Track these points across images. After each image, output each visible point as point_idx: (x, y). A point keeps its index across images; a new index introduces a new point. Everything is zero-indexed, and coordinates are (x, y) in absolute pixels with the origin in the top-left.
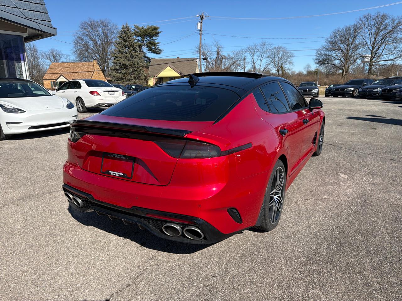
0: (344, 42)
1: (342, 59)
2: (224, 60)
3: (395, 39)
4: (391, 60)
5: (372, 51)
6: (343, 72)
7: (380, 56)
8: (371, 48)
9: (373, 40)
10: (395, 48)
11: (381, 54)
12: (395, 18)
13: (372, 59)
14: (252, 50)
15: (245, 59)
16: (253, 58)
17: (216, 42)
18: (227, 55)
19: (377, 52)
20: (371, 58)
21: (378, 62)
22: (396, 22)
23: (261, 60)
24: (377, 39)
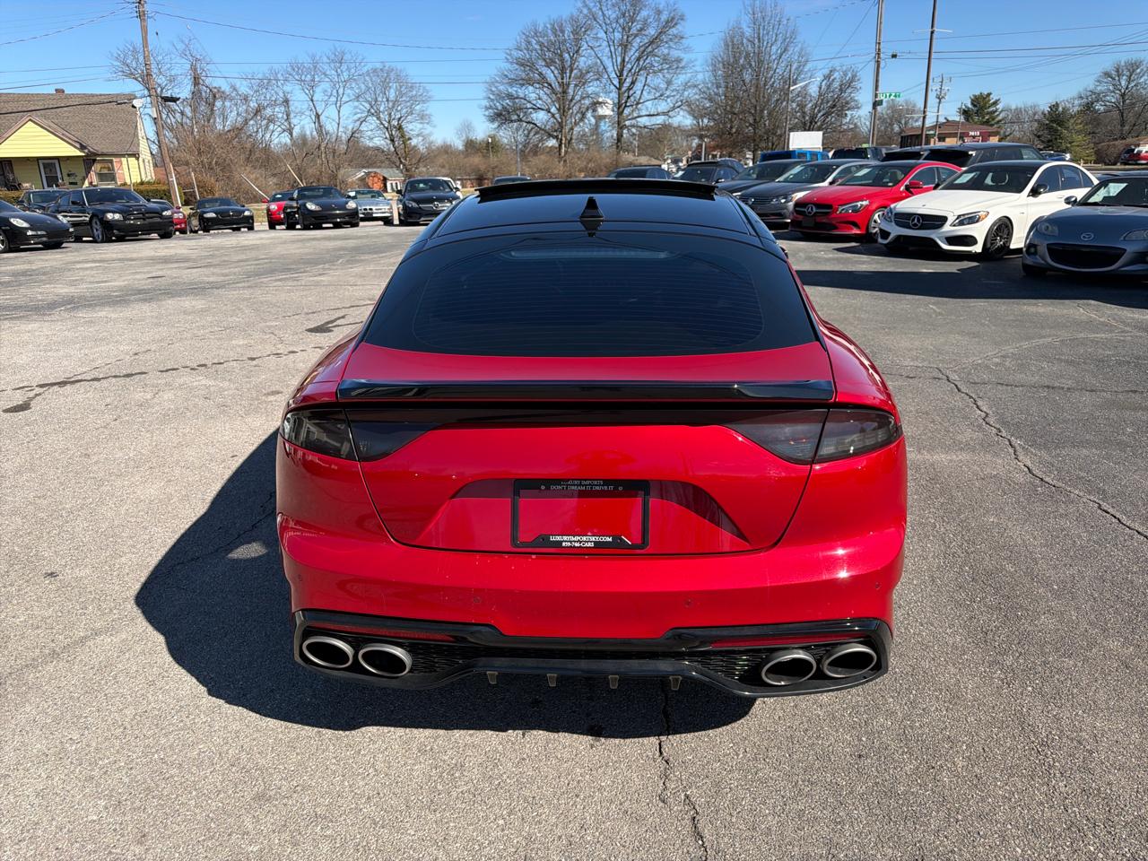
0: (553, 61)
1: (553, 110)
2: (218, 104)
3: (665, 59)
4: (664, 114)
5: (619, 89)
6: (560, 145)
7: (638, 104)
8: (616, 82)
9: (619, 60)
10: (669, 83)
11: (639, 99)
12: (661, 7)
13: (621, 110)
14: (307, 76)
15: (286, 102)
16: (312, 100)
17: (182, 42)
18: (226, 88)
19: (631, 92)
20: (619, 108)
21: (636, 117)
22: (664, 17)
23: (338, 105)
24: (627, 59)
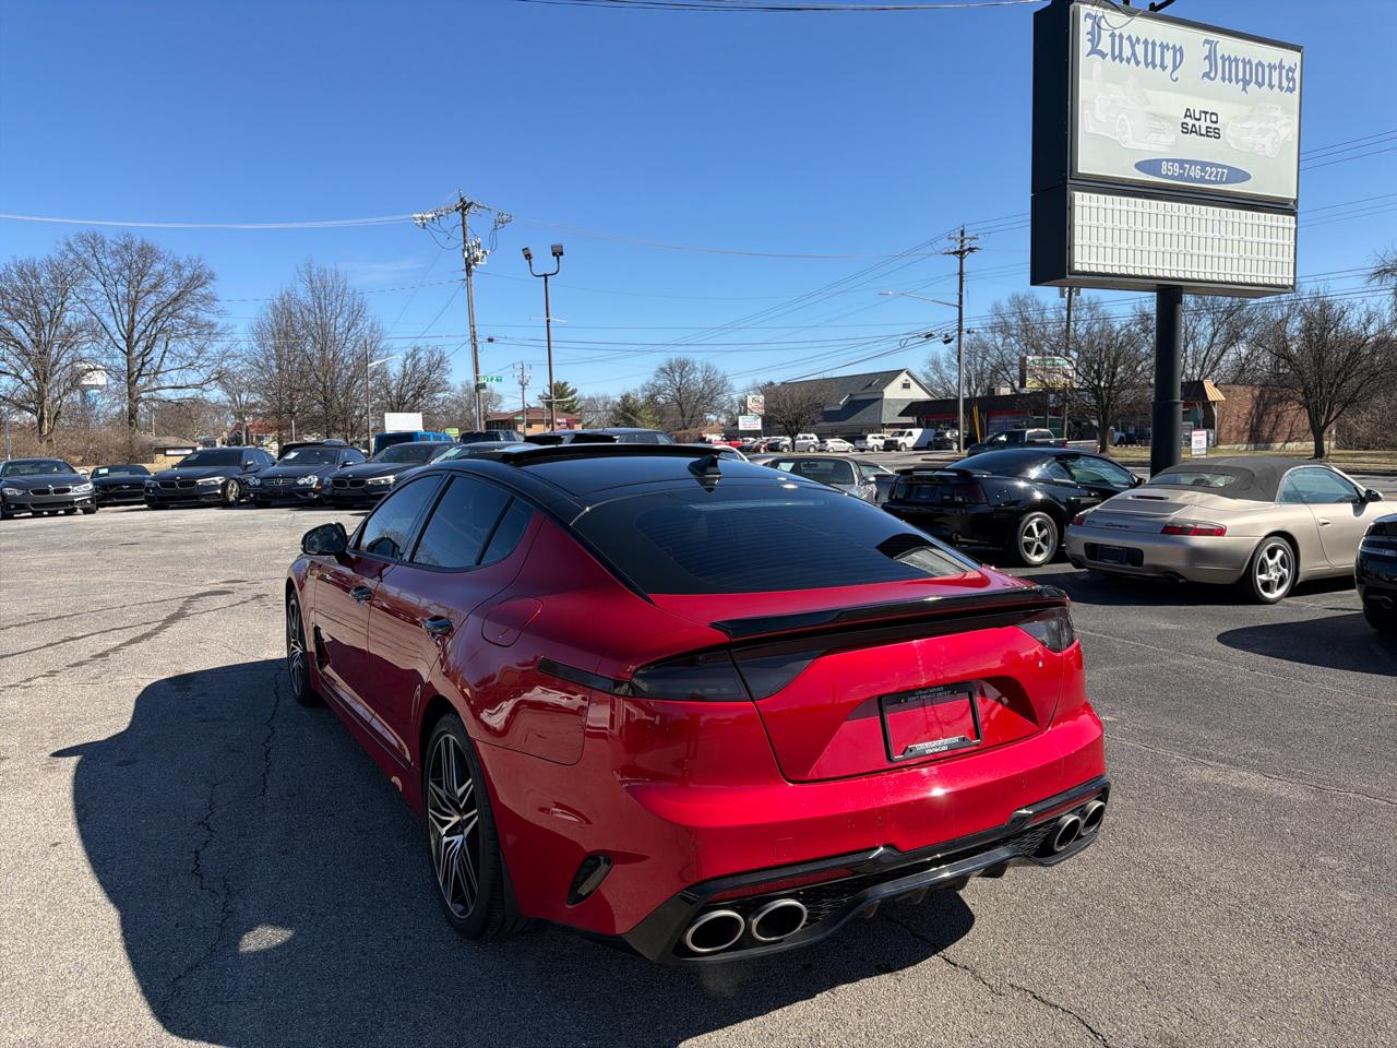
0: (22, 315)
1: (25, 374)
3: (192, 322)
4: (196, 386)
5: (128, 354)
6: (41, 420)
7: (157, 373)
8: (123, 345)
9: (126, 318)
10: (200, 351)
11: (159, 367)
12: (182, 262)
13: (132, 379)
19: (147, 359)
20: (129, 378)
21: (155, 390)
22: (187, 273)
24: (137, 318)
